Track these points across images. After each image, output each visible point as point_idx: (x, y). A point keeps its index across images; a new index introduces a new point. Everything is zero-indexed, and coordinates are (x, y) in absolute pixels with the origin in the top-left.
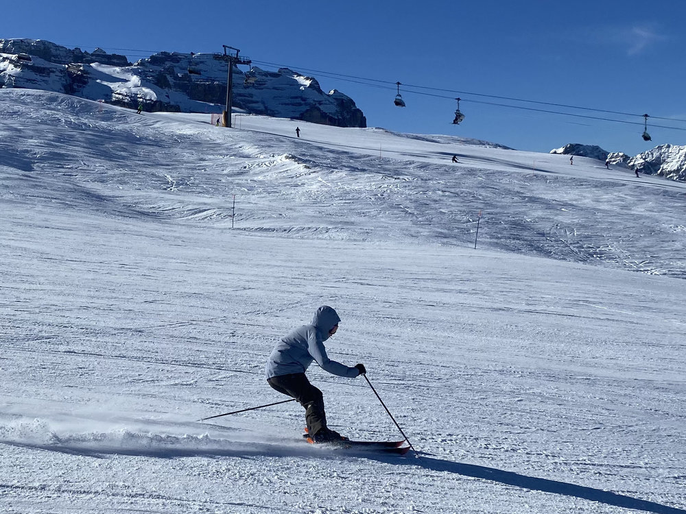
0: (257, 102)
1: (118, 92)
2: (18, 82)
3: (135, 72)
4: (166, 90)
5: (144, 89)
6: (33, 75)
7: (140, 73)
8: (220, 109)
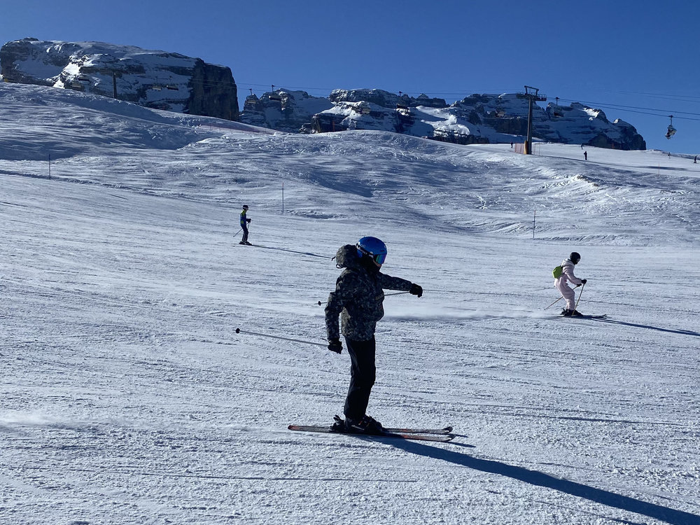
0: (552, 132)
1: (439, 129)
2: (359, 125)
3: (452, 112)
4: (478, 125)
5: (459, 126)
6: (371, 119)
7: (456, 112)
8: (522, 139)
